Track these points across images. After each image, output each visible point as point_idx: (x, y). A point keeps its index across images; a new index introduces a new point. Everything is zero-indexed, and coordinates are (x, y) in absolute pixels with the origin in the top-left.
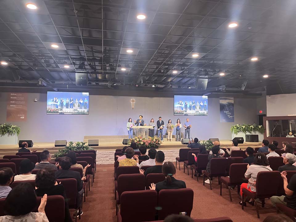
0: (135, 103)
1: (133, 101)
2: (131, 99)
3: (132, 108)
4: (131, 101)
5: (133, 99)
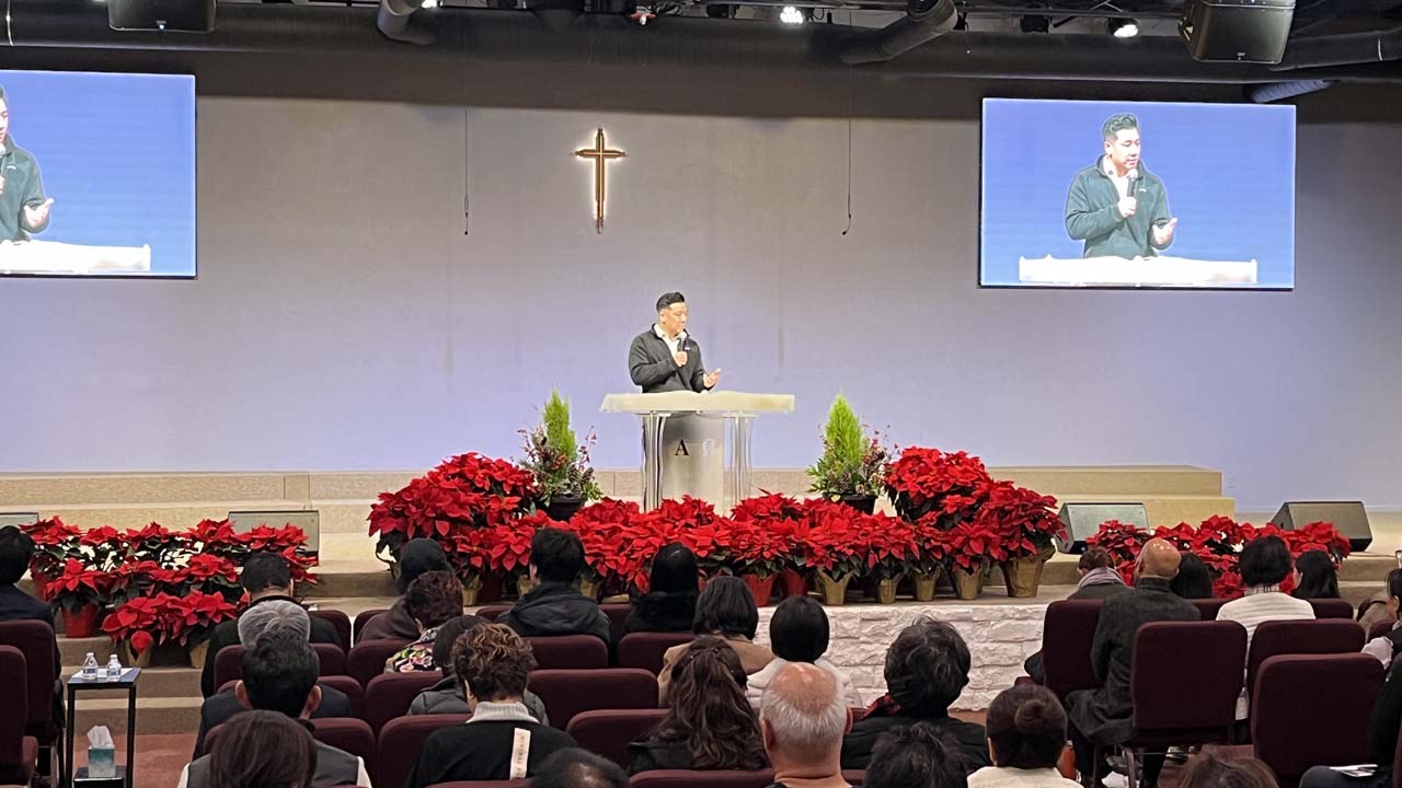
1: (600, 154)
2: (582, 134)
3: (591, 216)
4: (581, 153)
5: (600, 134)
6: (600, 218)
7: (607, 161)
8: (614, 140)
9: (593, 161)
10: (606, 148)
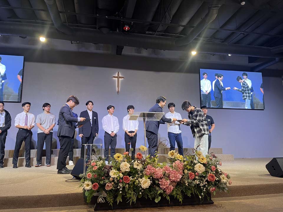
0: (122, 81)
1: (118, 77)
2: (115, 73)
3: (116, 90)
4: (114, 77)
5: (118, 73)
6: (118, 91)
7: (120, 79)
8: (121, 74)
9: (117, 79)
10: (120, 76)
